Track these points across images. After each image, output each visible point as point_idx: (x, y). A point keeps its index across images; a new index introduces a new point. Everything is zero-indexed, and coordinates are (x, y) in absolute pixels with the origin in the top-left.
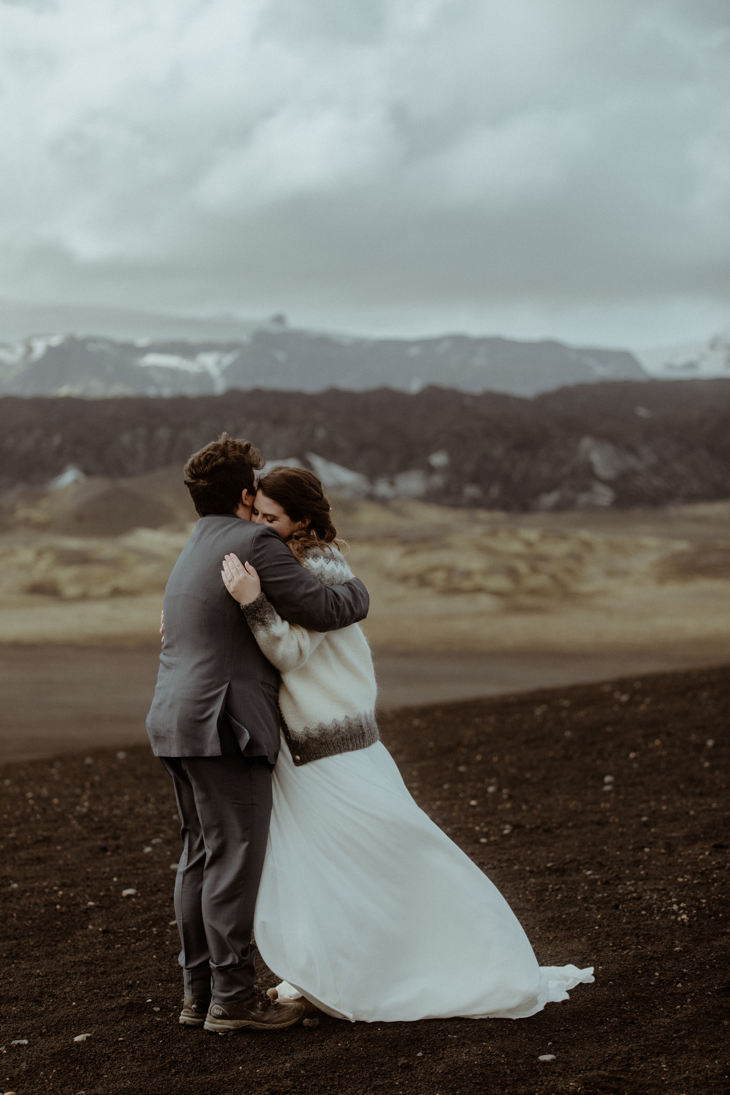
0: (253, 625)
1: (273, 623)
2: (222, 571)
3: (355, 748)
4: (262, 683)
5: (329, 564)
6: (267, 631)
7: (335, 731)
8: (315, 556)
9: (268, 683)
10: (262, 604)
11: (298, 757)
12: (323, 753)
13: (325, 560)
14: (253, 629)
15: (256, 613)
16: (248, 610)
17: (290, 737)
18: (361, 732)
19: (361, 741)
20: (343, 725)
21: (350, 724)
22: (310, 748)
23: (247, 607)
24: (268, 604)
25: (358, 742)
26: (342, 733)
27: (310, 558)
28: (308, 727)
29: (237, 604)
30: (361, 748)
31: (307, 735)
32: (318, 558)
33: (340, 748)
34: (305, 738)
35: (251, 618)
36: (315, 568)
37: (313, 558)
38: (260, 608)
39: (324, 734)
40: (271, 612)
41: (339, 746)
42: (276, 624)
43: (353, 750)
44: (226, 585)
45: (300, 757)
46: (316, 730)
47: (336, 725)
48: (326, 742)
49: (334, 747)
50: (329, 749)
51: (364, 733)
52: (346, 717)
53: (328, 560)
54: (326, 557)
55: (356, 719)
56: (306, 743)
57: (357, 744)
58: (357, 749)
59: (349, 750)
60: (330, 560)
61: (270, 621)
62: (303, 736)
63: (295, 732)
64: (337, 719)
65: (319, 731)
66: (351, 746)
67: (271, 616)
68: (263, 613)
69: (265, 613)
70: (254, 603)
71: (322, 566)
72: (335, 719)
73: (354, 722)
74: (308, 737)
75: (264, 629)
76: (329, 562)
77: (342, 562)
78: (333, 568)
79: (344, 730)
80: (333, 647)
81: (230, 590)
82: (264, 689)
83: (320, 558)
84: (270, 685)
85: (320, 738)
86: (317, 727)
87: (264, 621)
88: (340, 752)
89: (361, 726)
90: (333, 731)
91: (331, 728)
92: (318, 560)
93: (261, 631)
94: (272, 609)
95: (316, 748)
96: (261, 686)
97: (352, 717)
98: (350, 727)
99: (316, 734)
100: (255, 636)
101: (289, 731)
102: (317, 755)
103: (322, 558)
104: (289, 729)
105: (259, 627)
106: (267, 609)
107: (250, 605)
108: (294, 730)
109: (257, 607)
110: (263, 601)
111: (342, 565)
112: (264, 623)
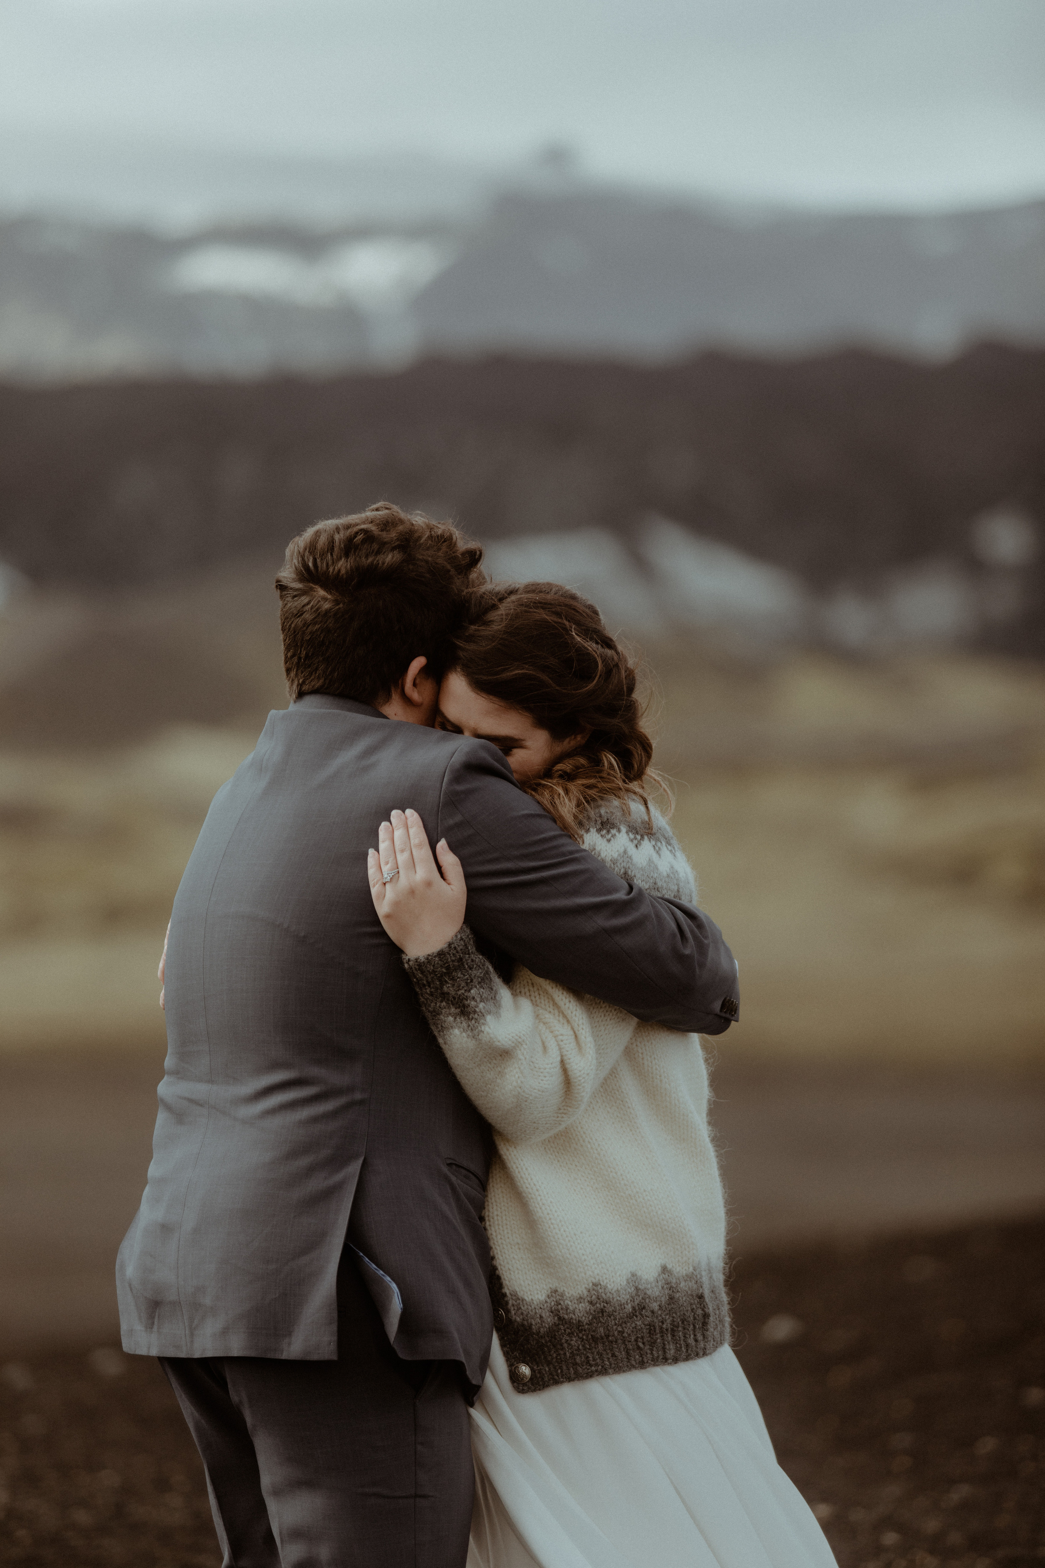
0: (436, 1013)
1: (489, 1013)
2: (371, 851)
3: (684, 1355)
4: (449, 1165)
5: (640, 848)
6: (474, 1032)
7: (634, 1308)
8: (606, 826)
9: (465, 1163)
10: (461, 959)
11: (525, 1370)
12: (597, 1365)
13: (632, 836)
14: (436, 1024)
15: (443, 983)
16: (422, 973)
17: (508, 1312)
18: (700, 1312)
19: (700, 1337)
20: (655, 1291)
21: (671, 1289)
22: (563, 1349)
23: (420, 965)
24: (479, 958)
25: (691, 1341)
26: (649, 1314)
27: (593, 831)
28: (560, 1290)
29: (396, 951)
30: (697, 1355)
31: (555, 1312)
32: (613, 831)
33: (641, 1356)
34: (549, 1320)
35: (431, 994)
36: (608, 859)
37: (599, 831)
38: (455, 970)
39: (602, 1311)
40: (485, 980)
41: (639, 1348)
42: (498, 1015)
43: (676, 1360)
44: (374, 891)
45: (532, 1370)
46: (580, 1299)
47: (637, 1289)
48: (608, 1336)
49: (628, 1353)
50: (613, 1355)
51: (706, 1316)
52: (664, 1269)
53: (639, 837)
54: (633, 829)
55: (689, 1277)
56: (552, 1332)
57: (687, 1346)
58: (687, 1358)
59: (665, 1360)
60: (642, 837)
61: (481, 1005)
62: (546, 1314)
63: (523, 1300)
64: (639, 1273)
65: (591, 1303)
66: (671, 1352)
67: (485, 993)
68: (463, 984)
69: (469, 984)
70: (441, 954)
71: (625, 852)
72: (633, 1275)
73: (683, 1284)
74: (560, 1318)
75: (464, 1024)
76: (639, 842)
77: (669, 843)
78: (650, 861)
79: (655, 1306)
80: (643, 1075)
81: (382, 908)
82: (453, 1179)
83: (619, 831)
84: (469, 1171)
85: (590, 1324)
86: (586, 1293)
87: (464, 1006)
88: (642, 1365)
89: (701, 1297)
90: (629, 1308)
91: (624, 1297)
92: (614, 836)
93: (456, 1031)
94: (487, 973)
95: (578, 1349)
96: (445, 1169)
97: (680, 1269)
98: (671, 1298)
99: (580, 1311)
100: (441, 1041)
101: (505, 1295)
102: (580, 1370)
103: (624, 829)
104: (506, 1290)
105: (451, 1019)
106: (474, 973)
107: (429, 959)
108: (520, 1294)
109: (448, 968)
110: (466, 951)
111: (671, 851)
112: (465, 1011)
